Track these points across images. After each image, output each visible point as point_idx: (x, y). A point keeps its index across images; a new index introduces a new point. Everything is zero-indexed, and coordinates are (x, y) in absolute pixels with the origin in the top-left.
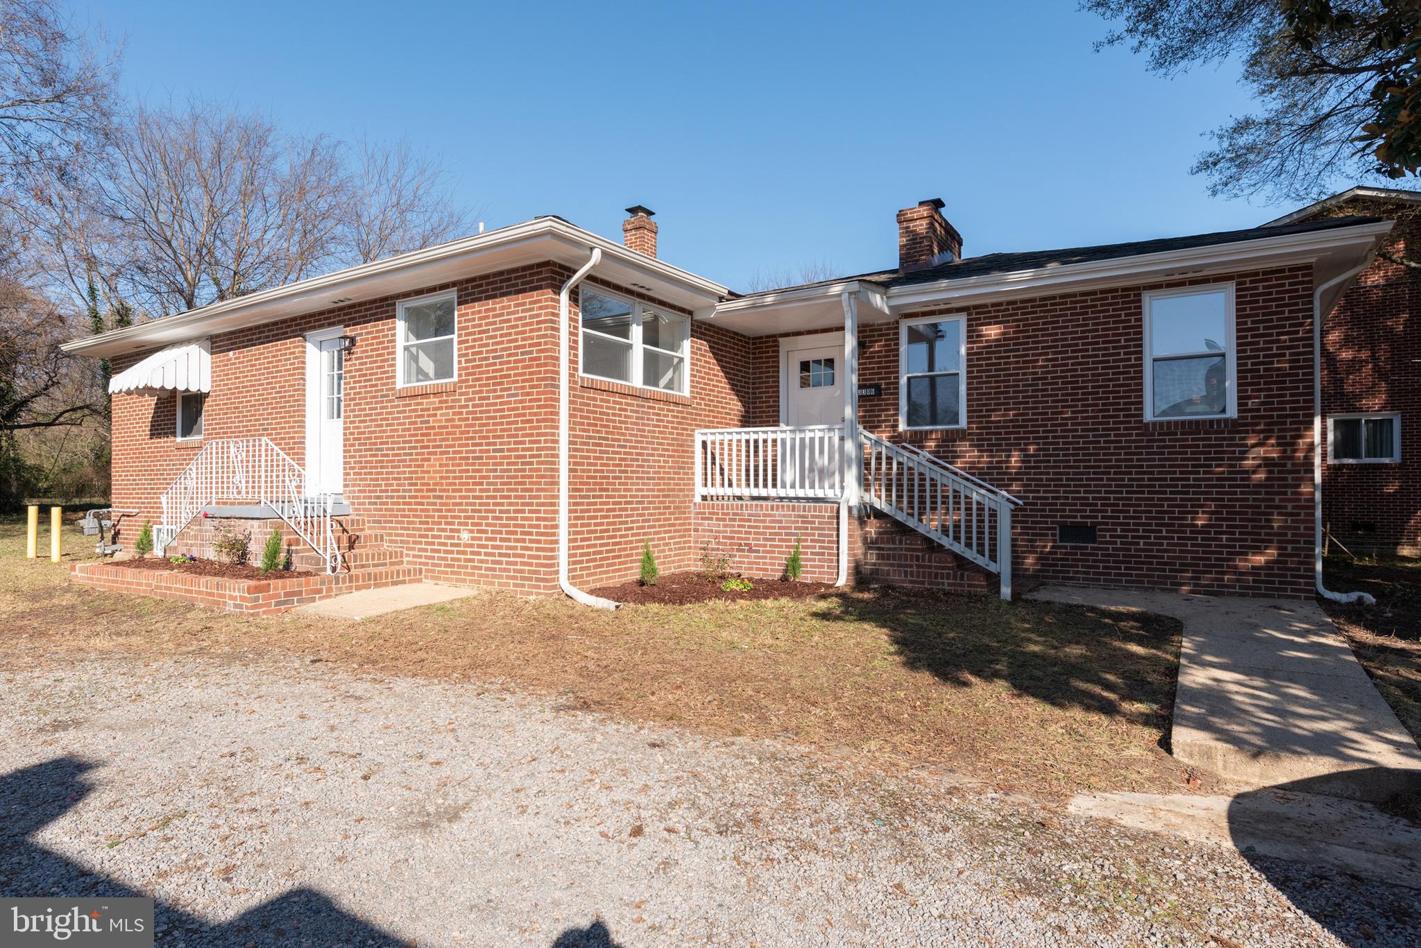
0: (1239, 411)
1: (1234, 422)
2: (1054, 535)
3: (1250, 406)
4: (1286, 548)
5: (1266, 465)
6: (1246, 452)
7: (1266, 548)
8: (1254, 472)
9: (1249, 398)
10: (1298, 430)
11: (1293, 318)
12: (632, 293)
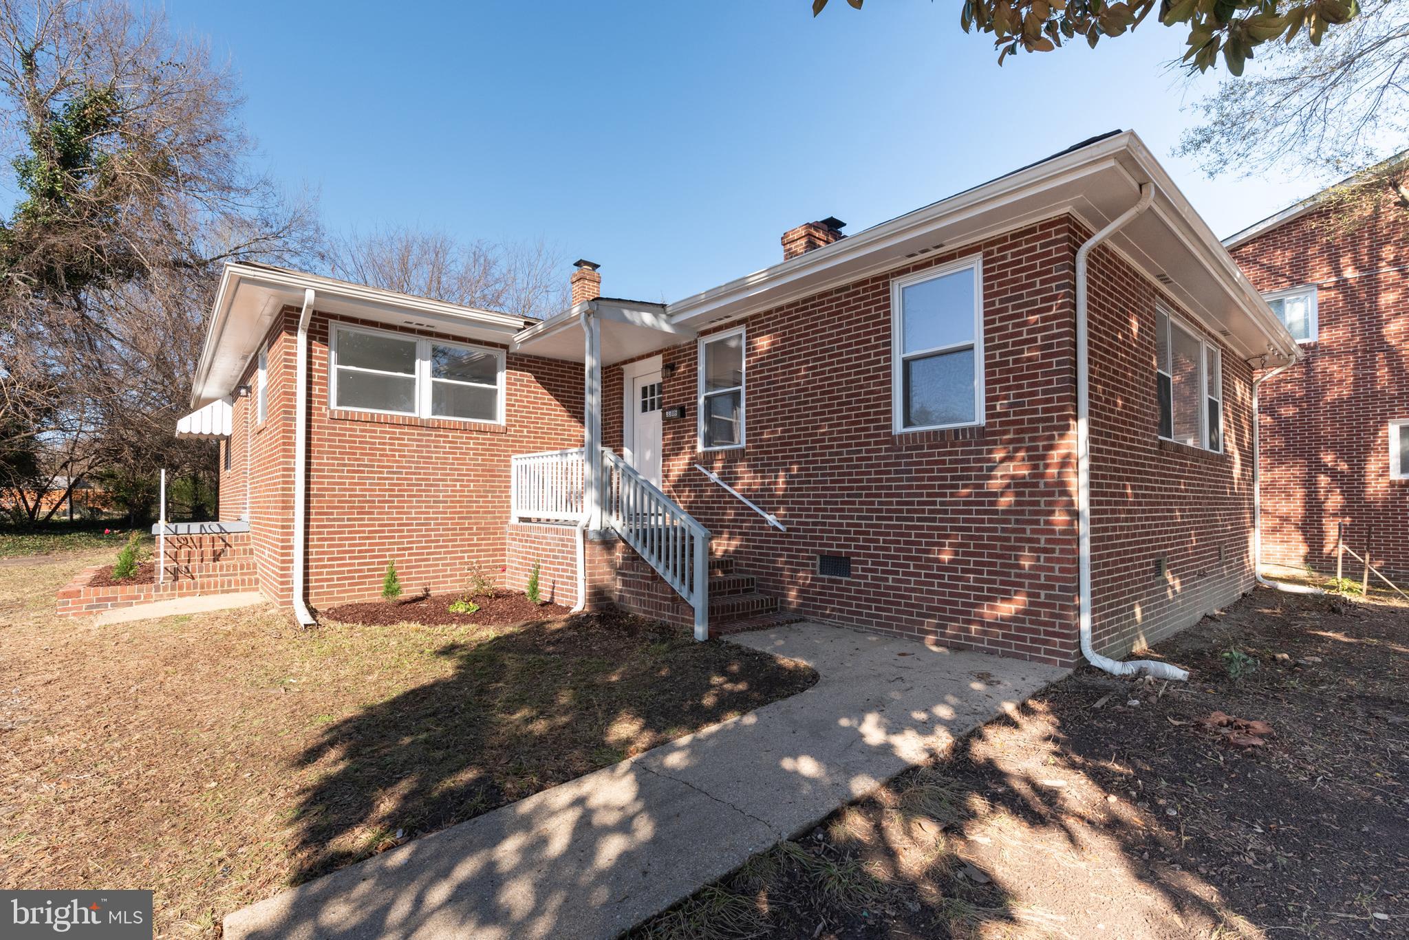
0: (988, 417)
1: (981, 431)
2: (814, 565)
3: (998, 409)
4: (1038, 596)
5: (1016, 485)
6: (991, 469)
7: (1016, 593)
8: (1002, 494)
9: (997, 399)
10: (1052, 438)
11: (1045, 291)
12: (412, 331)
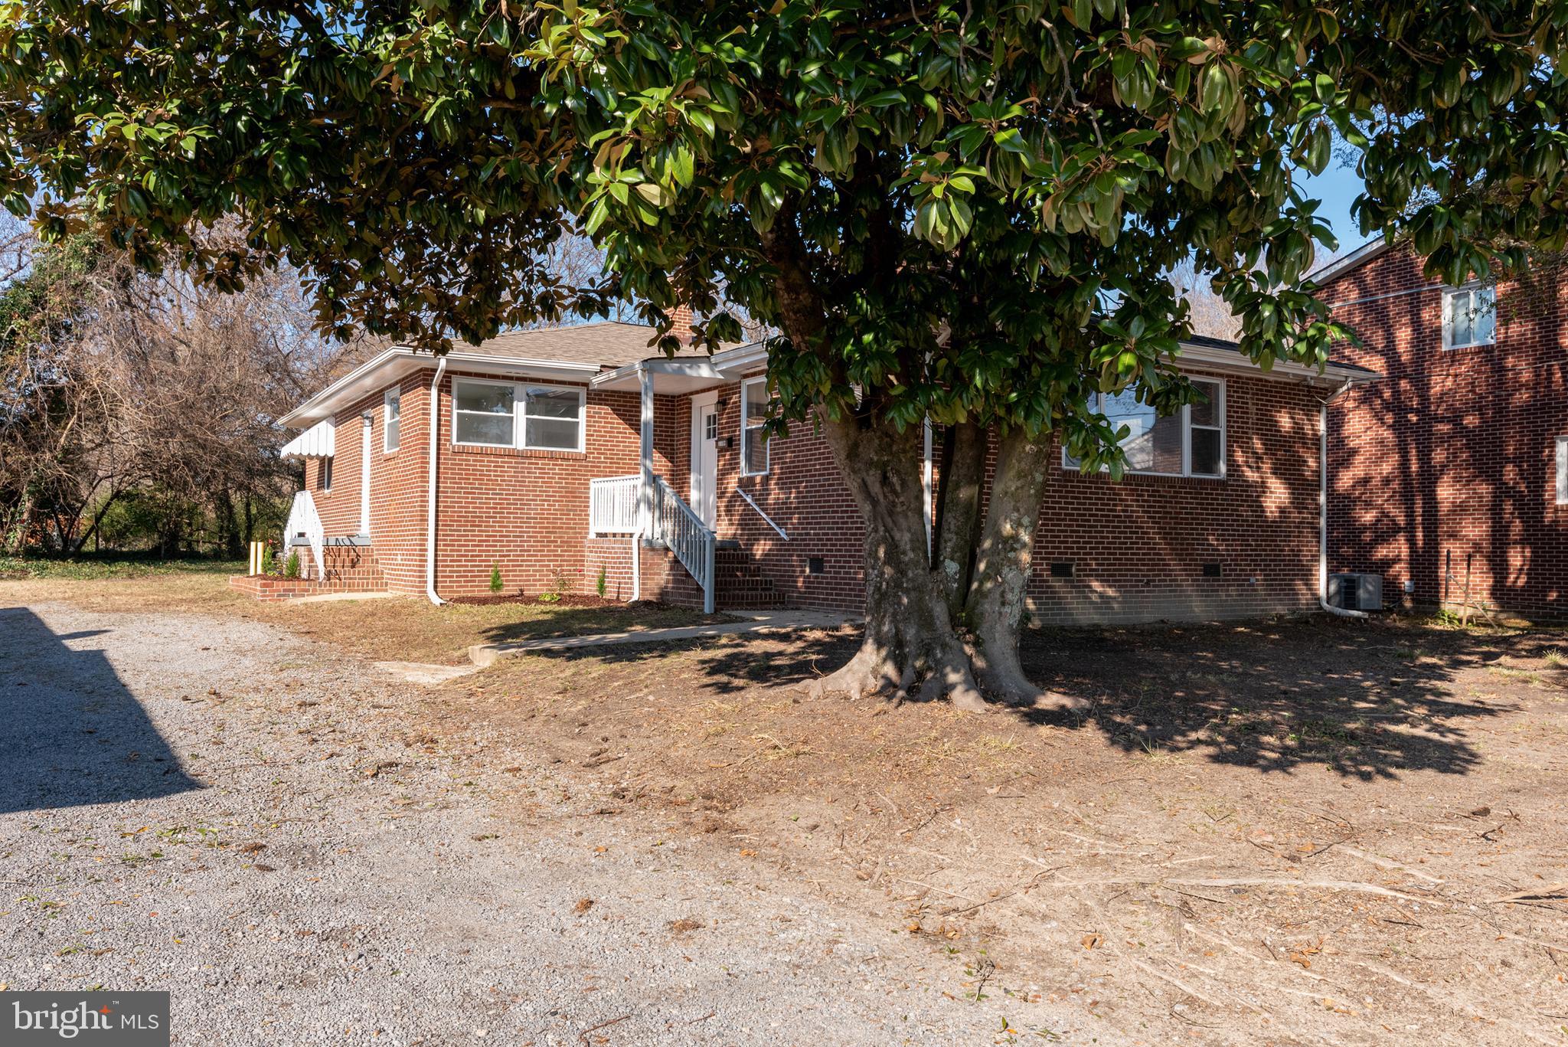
2: (805, 566)
12: (511, 378)
